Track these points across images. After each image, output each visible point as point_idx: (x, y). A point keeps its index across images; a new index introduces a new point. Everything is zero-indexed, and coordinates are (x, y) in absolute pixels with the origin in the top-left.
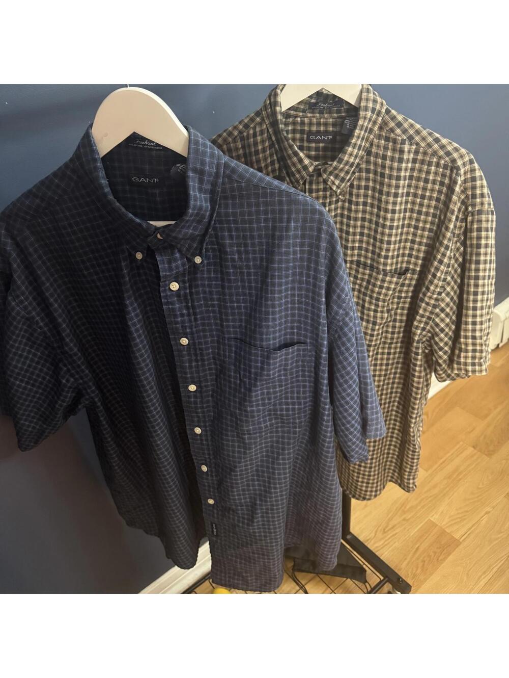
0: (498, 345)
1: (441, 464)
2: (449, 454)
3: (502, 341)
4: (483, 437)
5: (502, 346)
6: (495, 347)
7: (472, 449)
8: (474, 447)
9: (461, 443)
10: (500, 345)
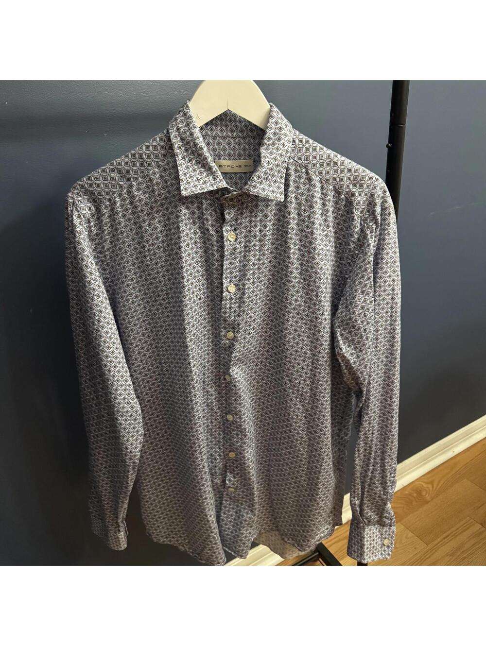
1: (444, 538)
2: (453, 529)
7: (481, 526)
8: (481, 524)
9: (468, 518)
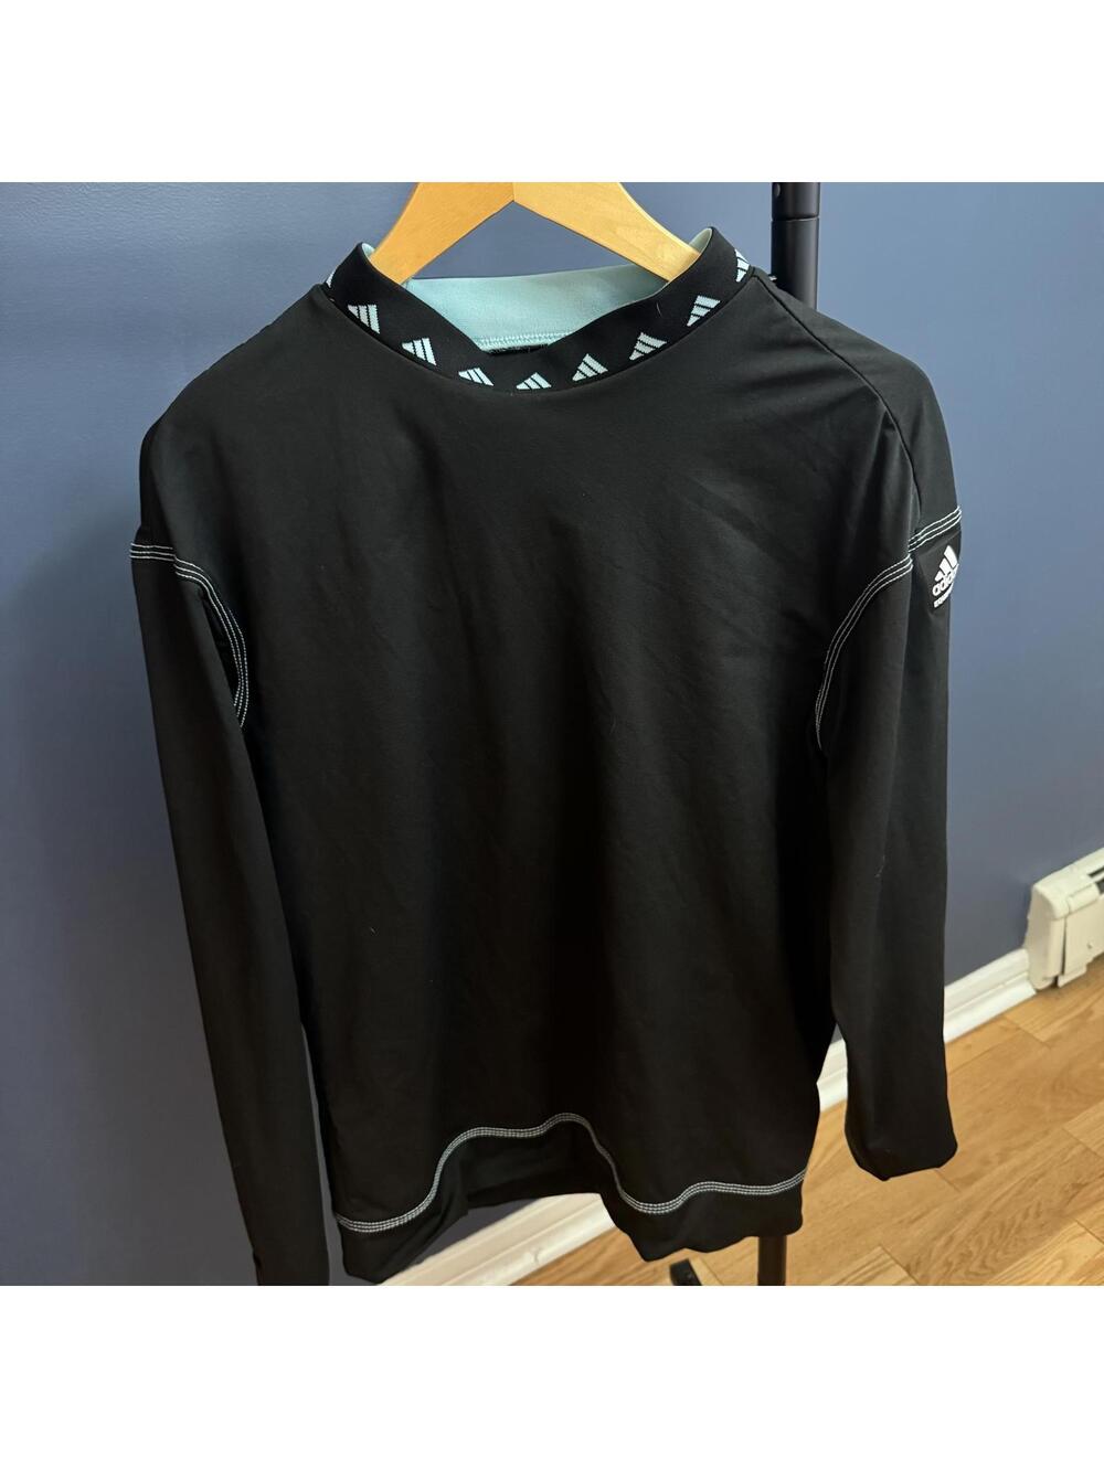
0: (1056, 979)
3: (1063, 972)
4: (942, 1241)
5: (1067, 985)
6: (1048, 983)
8: (908, 1269)
10: (1062, 982)
